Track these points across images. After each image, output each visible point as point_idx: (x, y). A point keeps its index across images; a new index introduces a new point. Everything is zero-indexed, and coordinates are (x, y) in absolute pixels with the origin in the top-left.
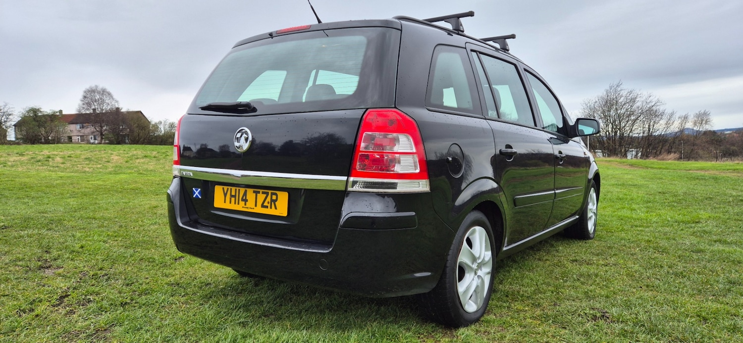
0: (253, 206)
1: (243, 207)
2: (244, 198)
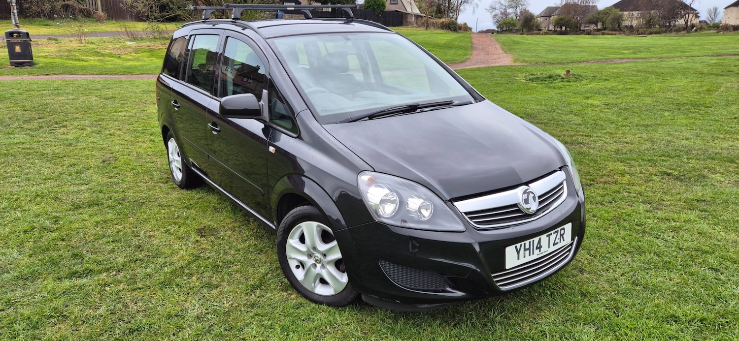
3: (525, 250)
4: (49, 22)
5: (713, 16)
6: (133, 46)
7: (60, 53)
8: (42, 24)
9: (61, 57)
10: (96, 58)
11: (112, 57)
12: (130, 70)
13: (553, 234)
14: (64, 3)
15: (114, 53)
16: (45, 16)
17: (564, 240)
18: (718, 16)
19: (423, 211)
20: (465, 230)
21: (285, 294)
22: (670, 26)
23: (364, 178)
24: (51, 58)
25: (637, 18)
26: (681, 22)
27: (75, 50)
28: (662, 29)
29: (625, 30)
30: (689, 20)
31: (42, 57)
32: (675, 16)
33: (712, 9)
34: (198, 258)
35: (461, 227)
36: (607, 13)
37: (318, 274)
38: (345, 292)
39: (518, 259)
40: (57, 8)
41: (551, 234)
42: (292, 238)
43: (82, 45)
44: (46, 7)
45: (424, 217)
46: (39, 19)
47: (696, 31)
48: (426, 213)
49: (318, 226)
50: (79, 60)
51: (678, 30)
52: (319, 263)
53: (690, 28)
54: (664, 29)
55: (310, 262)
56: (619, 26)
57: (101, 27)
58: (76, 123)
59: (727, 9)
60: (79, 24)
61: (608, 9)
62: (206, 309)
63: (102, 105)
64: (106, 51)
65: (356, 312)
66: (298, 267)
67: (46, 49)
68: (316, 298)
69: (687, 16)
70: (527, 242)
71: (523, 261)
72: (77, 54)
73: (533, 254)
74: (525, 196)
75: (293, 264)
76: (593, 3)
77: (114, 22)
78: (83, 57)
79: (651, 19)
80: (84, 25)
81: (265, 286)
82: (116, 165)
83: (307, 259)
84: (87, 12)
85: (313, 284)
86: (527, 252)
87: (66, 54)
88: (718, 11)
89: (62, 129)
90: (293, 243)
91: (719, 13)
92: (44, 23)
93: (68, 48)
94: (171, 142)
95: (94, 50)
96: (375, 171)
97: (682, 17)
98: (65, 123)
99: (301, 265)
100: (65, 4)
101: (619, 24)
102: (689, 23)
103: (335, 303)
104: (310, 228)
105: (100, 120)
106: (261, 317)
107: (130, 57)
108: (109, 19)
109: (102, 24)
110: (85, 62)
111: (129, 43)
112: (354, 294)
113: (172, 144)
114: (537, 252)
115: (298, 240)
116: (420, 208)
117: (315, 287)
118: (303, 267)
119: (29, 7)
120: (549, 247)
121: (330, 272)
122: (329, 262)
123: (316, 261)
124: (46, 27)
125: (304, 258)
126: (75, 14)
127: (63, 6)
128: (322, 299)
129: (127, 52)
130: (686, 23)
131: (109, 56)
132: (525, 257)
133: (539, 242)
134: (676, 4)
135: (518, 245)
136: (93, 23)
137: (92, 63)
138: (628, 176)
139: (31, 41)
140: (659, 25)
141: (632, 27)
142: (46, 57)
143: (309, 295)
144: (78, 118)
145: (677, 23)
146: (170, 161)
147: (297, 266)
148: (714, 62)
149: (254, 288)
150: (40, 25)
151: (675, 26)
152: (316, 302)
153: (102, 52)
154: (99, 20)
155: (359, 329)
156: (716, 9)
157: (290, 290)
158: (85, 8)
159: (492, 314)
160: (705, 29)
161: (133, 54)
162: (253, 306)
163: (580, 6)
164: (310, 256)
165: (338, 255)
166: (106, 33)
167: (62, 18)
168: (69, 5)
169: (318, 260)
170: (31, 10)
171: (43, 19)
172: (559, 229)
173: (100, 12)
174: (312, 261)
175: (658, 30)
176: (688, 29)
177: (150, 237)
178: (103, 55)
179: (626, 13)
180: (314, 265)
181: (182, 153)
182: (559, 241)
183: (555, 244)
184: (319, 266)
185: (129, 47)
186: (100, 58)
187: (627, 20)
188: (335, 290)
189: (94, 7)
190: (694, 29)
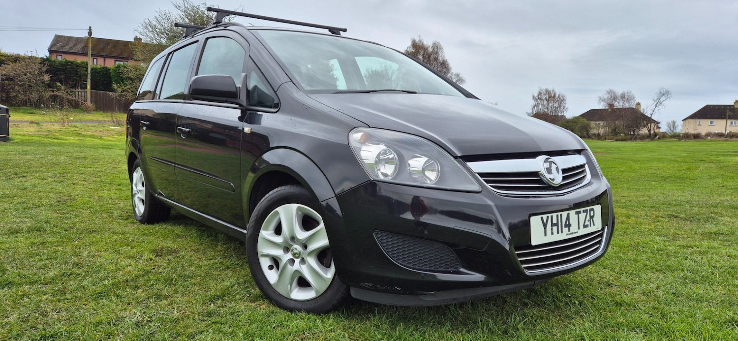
3: (553, 225)
4: (34, 111)
5: (672, 128)
6: (117, 130)
7: (39, 133)
8: (27, 111)
9: (39, 136)
10: (76, 138)
11: (94, 138)
12: (109, 147)
13: (582, 212)
14: (52, 93)
15: (96, 135)
16: (31, 105)
17: (594, 225)
18: (677, 129)
19: (428, 173)
20: (480, 190)
21: (253, 304)
22: (634, 134)
23: (356, 136)
24: (29, 136)
25: (603, 127)
26: (644, 131)
27: (55, 131)
28: (628, 137)
29: (594, 137)
30: (652, 129)
31: (20, 135)
32: (638, 126)
33: (670, 122)
34: (148, 272)
35: (476, 187)
36: (575, 122)
37: (297, 271)
38: (329, 292)
39: (545, 235)
40: (45, 98)
41: (580, 212)
42: (266, 229)
43: (64, 128)
44: (33, 96)
45: (430, 180)
46: (26, 108)
47: (659, 138)
48: (432, 176)
49: (299, 209)
50: (57, 139)
51: (643, 138)
52: (297, 258)
53: (653, 136)
54: (629, 137)
55: (286, 257)
56: (587, 134)
57: (88, 117)
58: (37, 175)
59: (685, 121)
60: (65, 113)
61: (576, 118)
62: (149, 317)
63: (70, 162)
64: (88, 133)
65: (343, 319)
66: (271, 268)
67: (25, 129)
68: (292, 305)
69: (649, 125)
70: (554, 215)
71: (550, 239)
72: (56, 134)
73: (562, 232)
74: (547, 165)
75: (265, 263)
76: (561, 112)
77: (101, 112)
78: (62, 137)
79: (616, 128)
80: (70, 115)
81: (228, 297)
82: (71, 204)
83: (283, 253)
84: (76, 103)
85: (289, 286)
86: (555, 228)
87: (46, 133)
88: (676, 124)
89: (21, 179)
90: (268, 235)
91: (677, 126)
92: (29, 111)
93: (48, 129)
94: (137, 173)
95: (75, 132)
96: (369, 127)
97: (645, 126)
98: (25, 175)
99: (276, 262)
100: (54, 95)
101: (588, 131)
102: (652, 132)
103: (316, 308)
104: (289, 213)
105: (64, 173)
106: (219, 325)
107: (111, 139)
108: (96, 110)
109: (89, 114)
110: (64, 140)
111: (113, 128)
112: (340, 294)
113: (138, 175)
114: (565, 230)
115: (274, 232)
116: (424, 170)
117: (291, 291)
118: (278, 268)
119: (16, 96)
120: (579, 229)
121: (310, 268)
122: (310, 254)
123: (294, 255)
124: (31, 115)
125: (278, 252)
126: (62, 104)
127: (51, 96)
128: (299, 306)
129: (109, 135)
130: (649, 131)
131: (91, 137)
132: (552, 234)
133: (568, 218)
134: (638, 114)
135: (545, 217)
136: (80, 112)
137: (71, 141)
138: (633, 218)
139: (10, 117)
140: (625, 133)
141: (599, 134)
142: (24, 135)
143: (284, 302)
144: (42, 171)
145: (641, 132)
146: (134, 193)
147: (270, 266)
148: (685, 155)
149: (214, 299)
150: (24, 112)
151: (638, 135)
152: (291, 310)
153: (83, 133)
154: (87, 110)
155: (346, 335)
156: (674, 123)
157: (260, 300)
158: (74, 98)
159: (513, 320)
160: (667, 137)
161: (116, 136)
162: (209, 314)
163: (550, 115)
164: (287, 249)
165: (323, 241)
166: (92, 121)
167: (48, 107)
168: (58, 96)
169: (296, 253)
170: (17, 99)
171: (28, 108)
172: (588, 208)
173: (88, 103)
174: (289, 256)
175: (624, 138)
176: (652, 137)
177: (93, 256)
178: (84, 136)
179: (593, 122)
180: (291, 261)
181: (148, 183)
182: (589, 223)
183: (585, 226)
184: (297, 261)
185: (113, 130)
186: (80, 138)
187: (594, 128)
188: (317, 291)
189: (83, 98)
190: (658, 137)
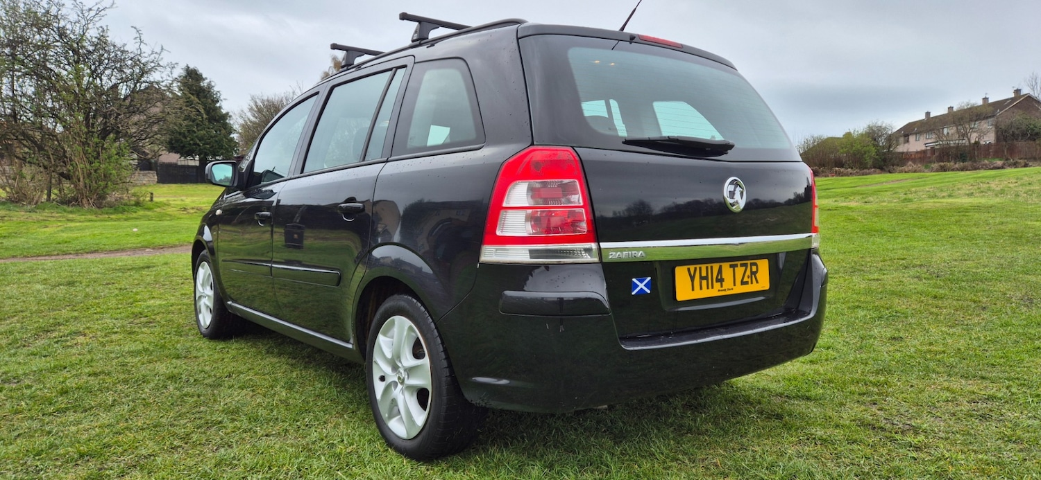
0: (732, 286)
1: (719, 291)
2: (719, 277)
